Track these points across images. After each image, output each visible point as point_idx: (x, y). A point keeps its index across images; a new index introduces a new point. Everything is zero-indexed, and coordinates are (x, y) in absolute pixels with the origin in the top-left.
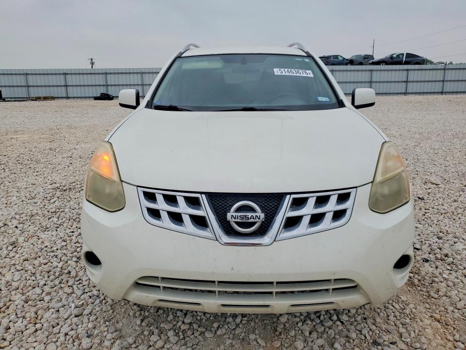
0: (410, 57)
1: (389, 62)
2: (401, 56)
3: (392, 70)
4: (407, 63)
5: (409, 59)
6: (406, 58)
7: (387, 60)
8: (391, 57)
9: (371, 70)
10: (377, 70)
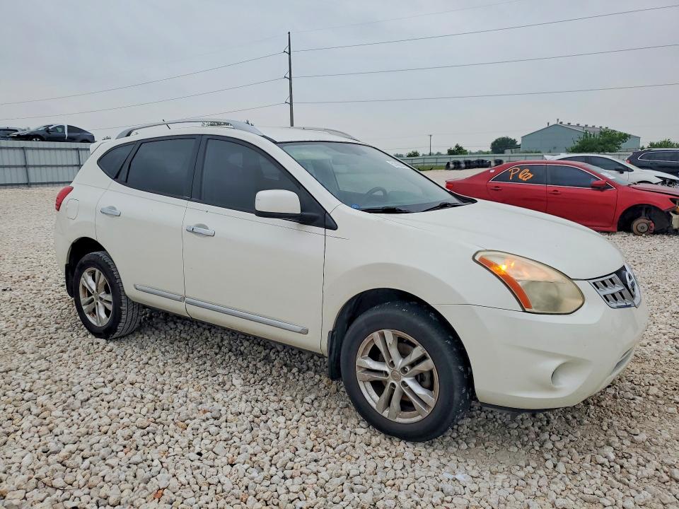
0: (74, 132)
1: (44, 137)
2: (60, 130)
3: (55, 149)
4: (71, 139)
5: (73, 135)
6: (68, 132)
7: (41, 134)
8: (47, 130)
9: (23, 148)
10: (32, 149)
